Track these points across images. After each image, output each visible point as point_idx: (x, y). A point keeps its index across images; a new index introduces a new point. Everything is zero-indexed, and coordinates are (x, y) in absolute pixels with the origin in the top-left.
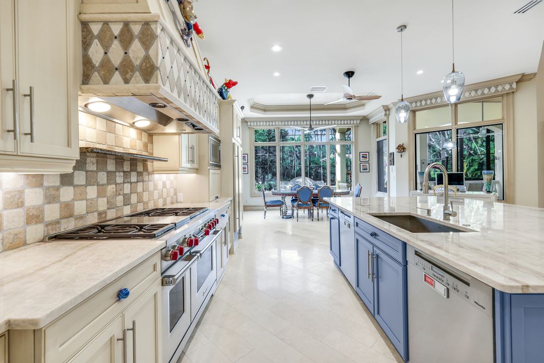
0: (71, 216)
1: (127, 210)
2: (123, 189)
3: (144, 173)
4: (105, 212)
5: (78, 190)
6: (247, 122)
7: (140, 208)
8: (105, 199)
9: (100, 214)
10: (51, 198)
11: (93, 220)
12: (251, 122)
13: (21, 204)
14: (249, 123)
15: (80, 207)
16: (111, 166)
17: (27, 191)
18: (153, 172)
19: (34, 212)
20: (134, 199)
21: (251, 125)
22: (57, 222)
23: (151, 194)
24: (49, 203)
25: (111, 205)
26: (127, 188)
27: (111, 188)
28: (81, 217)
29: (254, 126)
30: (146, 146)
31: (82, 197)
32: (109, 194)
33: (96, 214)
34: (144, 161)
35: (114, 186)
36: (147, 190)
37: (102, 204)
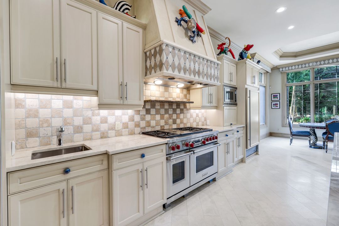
0: (150, 126)
1: (175, 126)
2: (172, 116)
3: (184, 109)
4: (164, 126)
5: (152, 116)
6: (279, 69)
7: (182, 126)
8: (164, 121)
9: (161, 127)
10: (143, 119)
11: (158, 128)
12: (282, 68)
13: (133, 120)
14: (281, 69)
15: (153, 123)
16: (166, 106)
17: (135, 116)
18: (190, 109)
19: (137, 123)
20: (178, 121)
21: (282, 70)
22: (145, 128)
23: (188, 119)
24: (142, 120)
25: (166, 123)
26: (175, 116)
27: (166, 116)
28: (153, 127)
29: (286, 70)
30: (185, 96)
31: (154, 119)
32: (165, 118)
33: (159, 126)
34: (184, 103)
35: (168, 115)
36: (186, 117)
37: (162, 123)
